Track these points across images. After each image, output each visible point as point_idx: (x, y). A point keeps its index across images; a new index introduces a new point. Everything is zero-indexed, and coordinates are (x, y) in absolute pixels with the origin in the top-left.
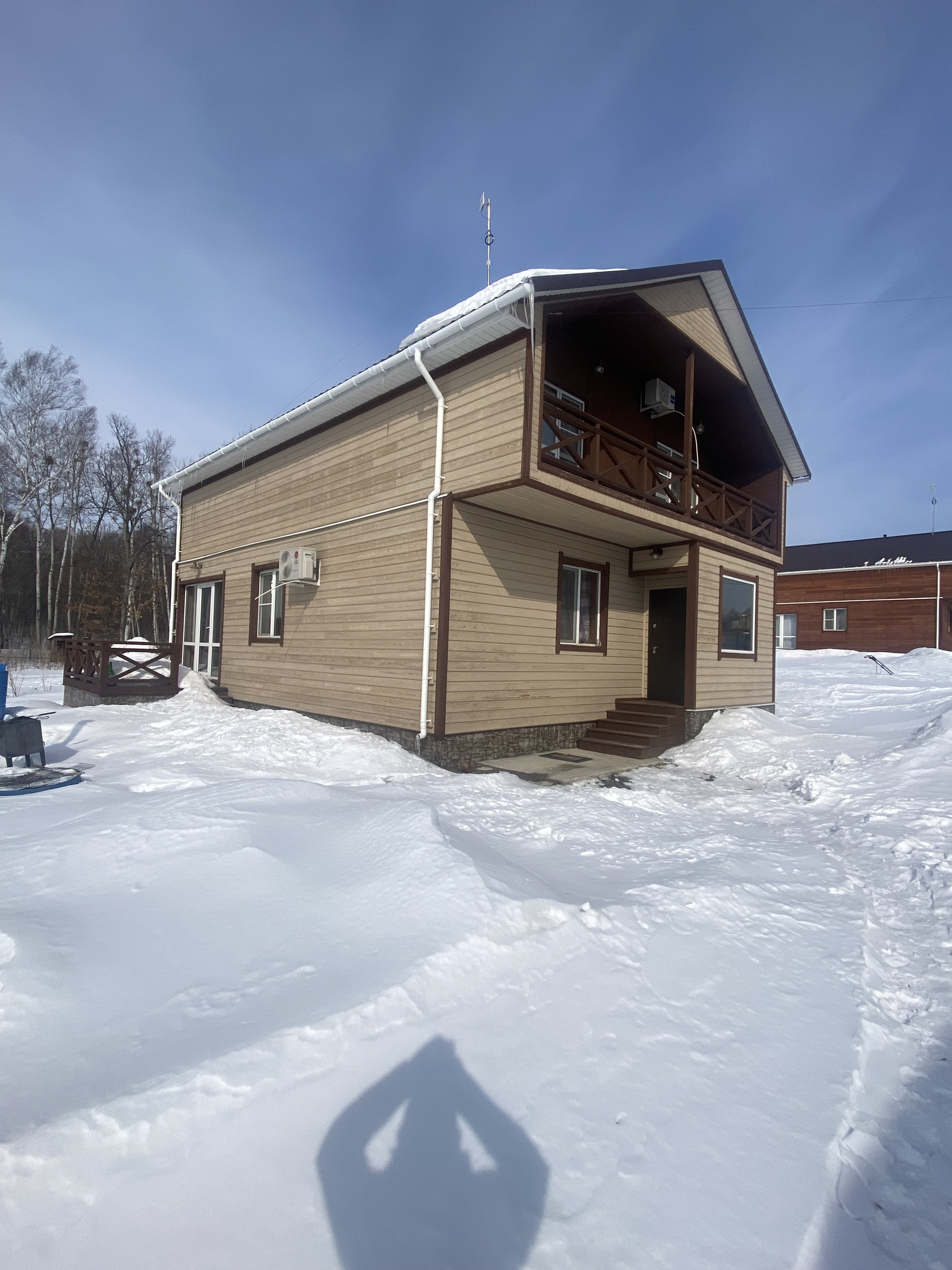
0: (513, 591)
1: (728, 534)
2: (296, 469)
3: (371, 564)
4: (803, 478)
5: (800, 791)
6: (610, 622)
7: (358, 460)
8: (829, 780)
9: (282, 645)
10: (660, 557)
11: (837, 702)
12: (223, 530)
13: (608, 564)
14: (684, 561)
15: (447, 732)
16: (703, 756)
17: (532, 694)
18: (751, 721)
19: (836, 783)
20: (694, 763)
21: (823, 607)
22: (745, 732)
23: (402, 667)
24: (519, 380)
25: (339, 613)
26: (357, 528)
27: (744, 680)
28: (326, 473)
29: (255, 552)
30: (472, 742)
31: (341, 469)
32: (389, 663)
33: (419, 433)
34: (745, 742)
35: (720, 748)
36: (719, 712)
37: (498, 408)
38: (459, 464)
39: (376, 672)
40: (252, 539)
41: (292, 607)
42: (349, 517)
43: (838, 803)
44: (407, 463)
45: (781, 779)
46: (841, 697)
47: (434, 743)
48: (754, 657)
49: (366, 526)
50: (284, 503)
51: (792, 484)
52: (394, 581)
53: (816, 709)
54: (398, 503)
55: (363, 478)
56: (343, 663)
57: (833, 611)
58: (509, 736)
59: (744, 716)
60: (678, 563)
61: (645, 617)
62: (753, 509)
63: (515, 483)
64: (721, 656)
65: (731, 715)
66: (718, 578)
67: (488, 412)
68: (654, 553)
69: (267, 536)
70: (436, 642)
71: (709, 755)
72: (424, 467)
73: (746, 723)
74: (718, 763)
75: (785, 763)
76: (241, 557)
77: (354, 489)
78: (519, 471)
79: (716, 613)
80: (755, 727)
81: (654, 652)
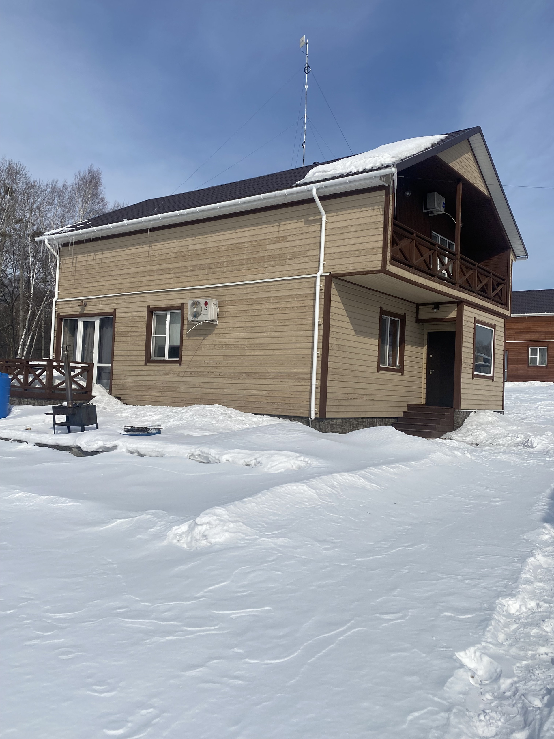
0: (358, 332)
1: (480, 296)
2: (193, 242)
3: (266, 312)
4: (523, 257)
5: (528, 445)
6: (406, 353)
7: (253, 244)
8: (542, 439)
9: (180, 365)
10: (439, 311)
11: (542, 412)
12: (110, 278)
13: (405, 314)
14: (454, 314)
15: (327, 417)
16: (469, 435)
17: (366, 397)
18: (493, 418)
19: (545, 440)
20: (464, 439)
21: (528, 345)
22: (491, 423)
23: (293, 378)
24: (380, 214)
25: (237, 343)
26: (253, 289)
27: (486, 393)
28: (223, 249)
29: (149, 298)
30: (336, 424)
31: (237, 247)
32: (281, 376)
33: (306, 233)
34: (492, 428)
35: (479, 430)
36: (473, 412)
37: (365, 227)
38: (336, 256)
39: (272, 382)
40: (146, 288)
41: (191, 338)
42: (245, 280)
43: (547, 448)
44: (295, 251)
45: (516, 443)
46: (545, 410)
47: (317, 423)
48: (492, 378)
49: (261, 288)
50: (180, 265)
51: (516, 261)
52: (285, 324)
53: (529, 417)
54: (288, 275)
55: (257, 255)
56: (241, 376)
57: (537, 349)
58: (354, 423)
59: (489, 414)
60: (449, 315)
61: (425, 350)
62: (493, 278)
63: (378, 272)
64: (474, 376)
65: (481, 414)
66: (473, 325)
67: (358, 228)
68: (434, 308)
69: (162, 287)
70: (320, 362)
71: (473, 434)
72: (308, 255)
73: (490, 418)
74: (478, 438)
75: (517, 436)
76: (134, 300)
77: (249, 262)
78: (380, 265)
79: (472, 348)
80: (496, 421)
81: (431, 373)
